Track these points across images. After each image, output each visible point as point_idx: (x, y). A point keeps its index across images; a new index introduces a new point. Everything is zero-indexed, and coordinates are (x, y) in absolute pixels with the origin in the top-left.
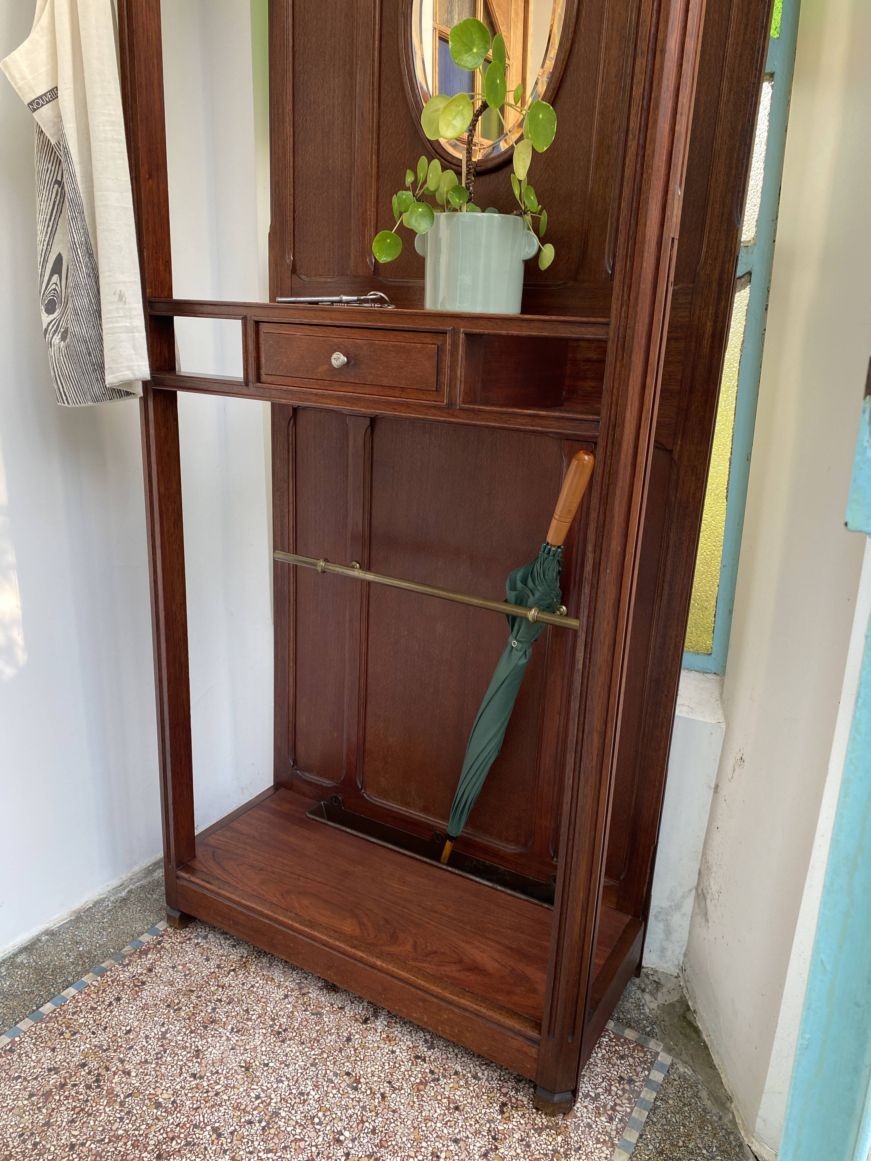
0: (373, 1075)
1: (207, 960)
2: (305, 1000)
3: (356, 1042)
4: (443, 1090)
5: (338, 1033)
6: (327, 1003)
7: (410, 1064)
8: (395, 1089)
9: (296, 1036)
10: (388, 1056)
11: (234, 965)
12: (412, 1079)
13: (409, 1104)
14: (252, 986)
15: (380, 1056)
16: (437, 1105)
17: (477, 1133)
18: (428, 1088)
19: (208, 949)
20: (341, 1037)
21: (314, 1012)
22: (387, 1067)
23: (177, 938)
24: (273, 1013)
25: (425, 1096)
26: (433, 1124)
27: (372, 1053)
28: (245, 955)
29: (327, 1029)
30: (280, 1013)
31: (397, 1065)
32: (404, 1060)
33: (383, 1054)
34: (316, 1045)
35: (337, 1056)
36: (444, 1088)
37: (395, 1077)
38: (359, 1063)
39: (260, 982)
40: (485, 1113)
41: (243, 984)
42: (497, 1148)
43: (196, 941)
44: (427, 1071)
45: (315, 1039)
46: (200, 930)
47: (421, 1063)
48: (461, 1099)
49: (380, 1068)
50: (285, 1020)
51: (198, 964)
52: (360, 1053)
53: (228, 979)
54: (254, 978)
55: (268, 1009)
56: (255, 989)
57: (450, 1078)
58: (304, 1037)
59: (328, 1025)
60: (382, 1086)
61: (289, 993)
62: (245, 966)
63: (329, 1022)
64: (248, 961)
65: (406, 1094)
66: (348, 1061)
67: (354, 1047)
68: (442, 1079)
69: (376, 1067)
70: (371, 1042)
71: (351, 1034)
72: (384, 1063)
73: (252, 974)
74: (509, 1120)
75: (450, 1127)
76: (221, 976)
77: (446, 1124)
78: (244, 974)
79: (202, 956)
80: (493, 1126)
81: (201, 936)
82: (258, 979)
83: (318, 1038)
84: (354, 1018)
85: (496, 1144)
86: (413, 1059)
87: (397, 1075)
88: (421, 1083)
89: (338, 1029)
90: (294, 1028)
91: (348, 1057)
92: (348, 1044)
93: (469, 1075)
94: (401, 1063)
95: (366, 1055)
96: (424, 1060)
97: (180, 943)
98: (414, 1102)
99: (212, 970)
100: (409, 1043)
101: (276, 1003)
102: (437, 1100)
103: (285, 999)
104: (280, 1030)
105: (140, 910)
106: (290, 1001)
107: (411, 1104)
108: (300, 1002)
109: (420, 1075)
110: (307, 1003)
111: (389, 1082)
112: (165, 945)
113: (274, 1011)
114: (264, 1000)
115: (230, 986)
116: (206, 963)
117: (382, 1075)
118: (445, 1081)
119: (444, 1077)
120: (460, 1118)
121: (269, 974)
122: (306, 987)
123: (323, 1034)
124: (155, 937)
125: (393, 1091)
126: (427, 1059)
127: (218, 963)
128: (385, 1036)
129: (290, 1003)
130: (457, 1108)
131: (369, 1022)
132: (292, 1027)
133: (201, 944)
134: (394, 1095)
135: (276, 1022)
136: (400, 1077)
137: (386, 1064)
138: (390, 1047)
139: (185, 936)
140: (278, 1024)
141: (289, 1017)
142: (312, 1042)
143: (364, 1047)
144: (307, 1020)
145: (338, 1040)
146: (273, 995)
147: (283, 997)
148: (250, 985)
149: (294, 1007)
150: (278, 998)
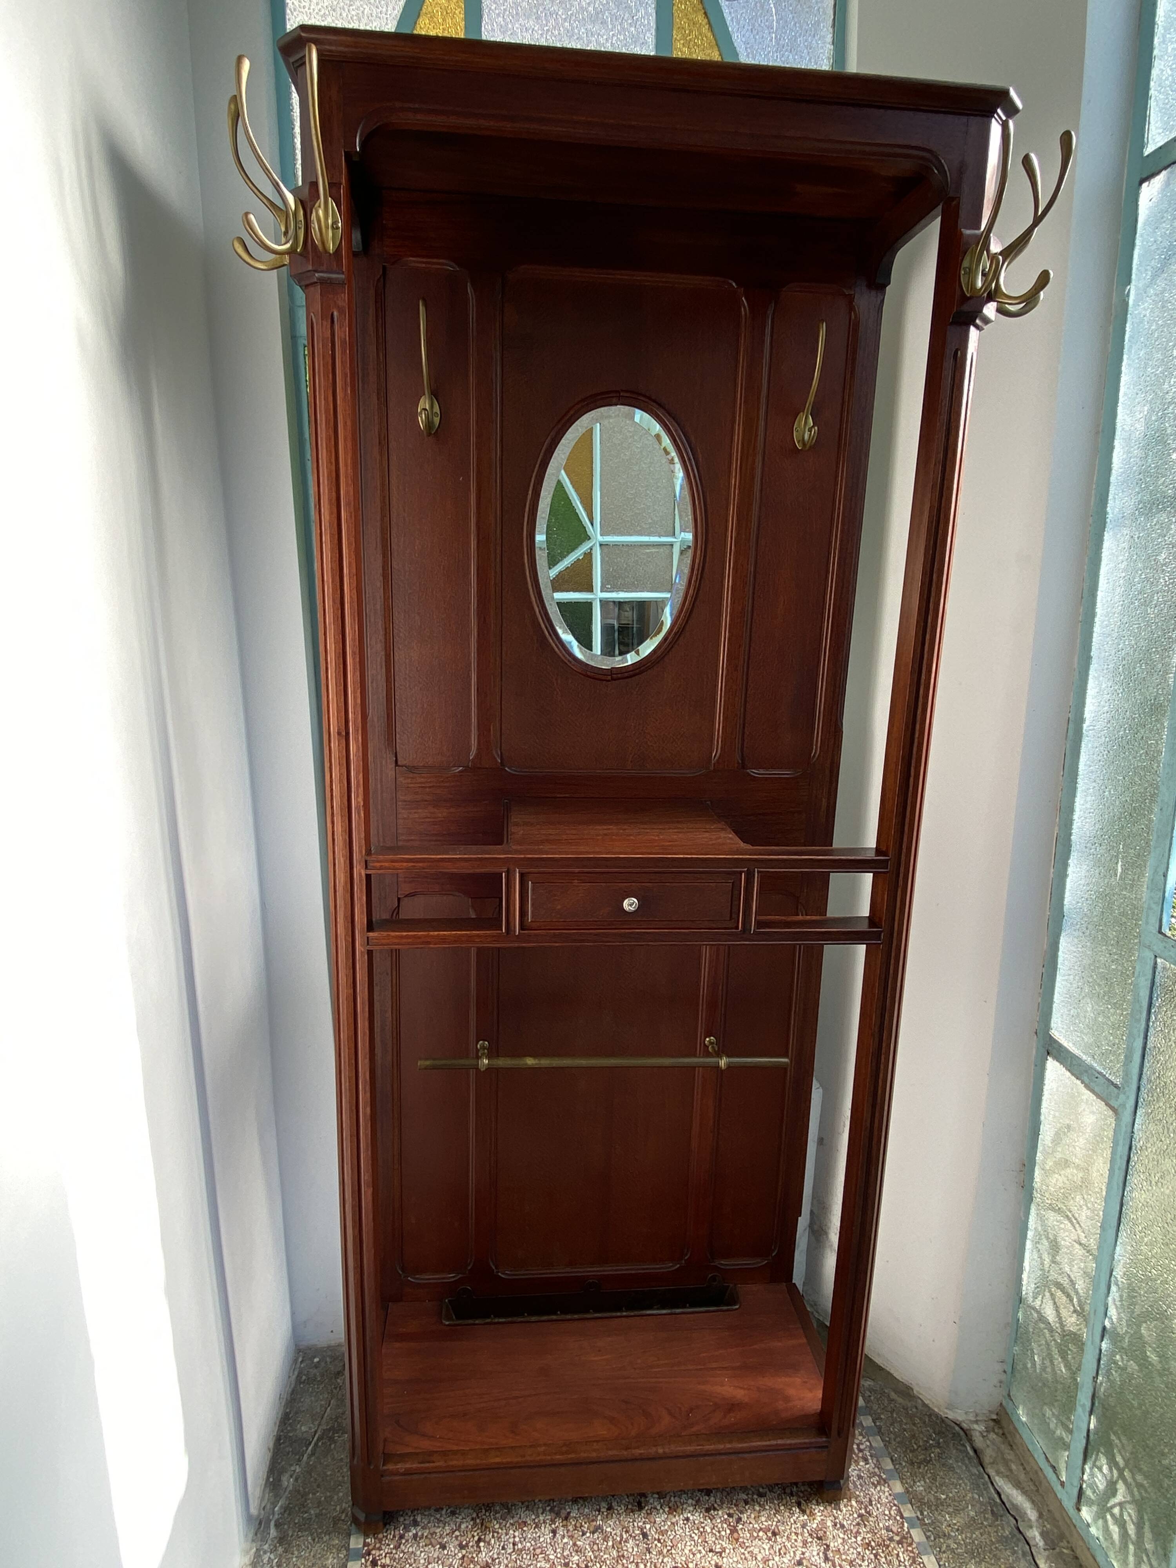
0: (694, 1555)
1: (443, 1547)
2: (573, 1523)
3: (653, 1533)
4: (751, 1525)
5: (630, 1535)
6: (594, 1513)
7: (709, 1521)
8: (721, 1553)
10: (687, 1526)
11: (475, 1534)
12: (723, 1533)
13: (741, 1559)
14: (514, 1544)
15: (681, 1531)
16: (760, 1543)
17: (805, 1543)
18: (740, 1532)
19: (432, 1534)
20: (637, 1538)
21: (592, 1529)
22: (696, 1538)
23: (389, 1545)
24: (560, 1558)
25: (745, 1541)
26: (772, 1562)
27: (673, 1533)
28: (474, 1515)
29: (618, 1539)
30: (565, 1554)
31: (702, 1530)
32: (702, 1520)
33: (682, 1528)
34: (624, 1561)
35: (651, 1558)
36: (750, 1523)
37: (710, 1542)
38: (673, 1551)
39: (516, 1534)
40: (795, 1522)
41: (503, 1548)
42: (828, 1546)
43: (411, 1534)
44: (726, 1517)
45: (619, 1556)
46: (401, 1519)
47: (716, 1513)
48: (770, 1523)
49: (693, 1543)
50: (576, 1558)
51: (439, 1559)
52: (664, 1541)
53: (484, 1554)
54: (507, 1534)
55: (552, 1557)
56: (520, 1545)
57: (746, 1510)
58: (608, 1562)
59: (615, 1534)
60: (709, 1559)
61: (553, 1526)
62: (486, 1527)
63: (614, 1530)
64: (483, 1519)
65: (732, 1551)
66: (664, 1557)
67: (655, 1539)
68: (742, 1516)
69: (688, 1544)
70: (663, 1524)
72: (691, 1536)
73: (500, 1531)
74: (814, 1514)
75: (785, 1554)
76: (474, 1555)
77: (780, 1554)
78: (493, 1537)
79: (433, 1546)
80: (809, 1528)
81: (410, 1525)
82: (511, 1532)
83: (620, 1554)
84: (628, 1511)
85: (824, 1542)
86: (707, 1514)
87: (710, 1539)
88: (732, 1532)
89: (627, 1532)
90: (592, 1561)
91: (660, 1553)
92: (648, 1539)
93: (755, 1497)
94: (703, 1525)
95: (671, 1540)
96: (715, 1509)
97: (397, 1547)
98: (744, 1554)
99: (460, 1555)
100: (690, 1501)
101: (552, 1546)
102: (756, 1538)
103: (554, 1536)
105: (314, 1540)
106: (561, 1533)
107: (743, 1556)
108: (571, 1528)
109: (725, 1526)
110: (578, 1525)
111: (711, 1551)
112: (383, 1561)
113: (559, 1555)
114: (538, 1551)
116: (446, 1552)
117: (700, 1548)
118: (745, 1515)
119: (742, 1512)
120: (784, 1540)
121: (516, 1519)
122: (561, 1509)
123: (620, 1546)
124: (363, 1560)
125: (721, 1556)
126: (716, 1505)
127: (457, 1543)
128: (667, 1509)
129: (563, 1537)
130: (774, 1534)
131: (643, 1505)
132: (589, 1559)
133: (420, 1534)
134: (725, 1560)
136: (714, 1539)
137: (693, 1535)
138: (681, 1516)
139: (394, 1536)
141: (577, 1551)
142: (620, 1561)
143: (663, 1533)
144: (594, 1543)
145: (637, 1542)
146: (542, 1540)
147: (551, 1535)
148: (511, 1545)
149: (571, 1537)
150: (548, 1540)
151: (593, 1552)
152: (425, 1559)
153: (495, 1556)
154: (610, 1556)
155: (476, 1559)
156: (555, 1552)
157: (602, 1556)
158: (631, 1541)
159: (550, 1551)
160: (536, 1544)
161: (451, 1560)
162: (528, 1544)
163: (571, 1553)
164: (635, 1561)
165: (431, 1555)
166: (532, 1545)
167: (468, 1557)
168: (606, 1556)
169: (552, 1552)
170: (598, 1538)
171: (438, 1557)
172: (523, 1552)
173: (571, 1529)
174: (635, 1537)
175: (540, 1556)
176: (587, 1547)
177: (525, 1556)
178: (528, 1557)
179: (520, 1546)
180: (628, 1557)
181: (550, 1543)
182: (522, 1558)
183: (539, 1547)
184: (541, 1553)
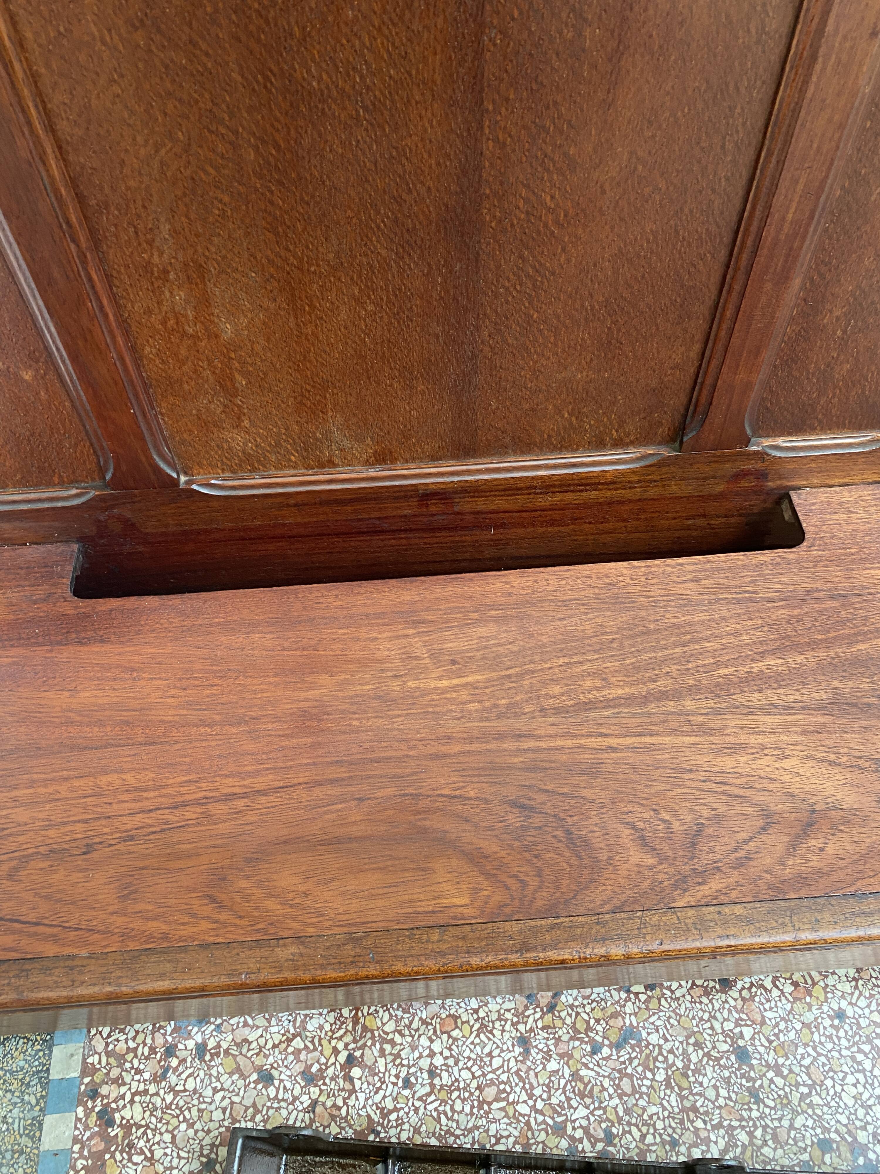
2: (568, 1021)
3: (762, 1049)
5: (708, 1055)
6: (616, 995)
9: (643, 1136)
10: (842, 1033)
14: (432, 1073)
15: (830, 1046)
20: (724, 1062)
21: (614, 1038)
24: (541, 1112)
27: (810, 1050)
29: (680, 1064)
30: (554, 1101)
33: (831, 1038)
34: (699, 1124)
39: (437, 1047)
41: (407, 1084)
45: (684, 1110)
50: (582, 1112)
52: (791, 1071)
53: (362, 1096)
54: (412, 1047)
55: (523, 1109)
56: (445, 1075)
58: (659, 1125)
59: (671, 1051)
61: (521, 1027)
62: (363, 1027)
63: (666, 1040)
64: (355, 1007)
67: (768, 1066)
71: (732, 1037)
73: (398, 1039)
82: (424, 1041)
83: (687, 1104)
89: (698, 1045)
90: (620, 1120)
92: (752, 1067)
100: (844, 968)
103: (526, 1052)
104: (600, 1146)
106: (542, 1046)
110: (580, 1025)
113: (540, 1105)
114: (490, 1093)
115: (385, 1114)
121: (431, 1007)
123: (685, 1085)
128: (788, 990)
129: (548, 1056)
131: (731, 978)
132: (613, 1117)
135: (569, 1131)
138: (826, 1007)
140: (579, 1133)
142: (687, 1124)
143: (783, 1050)
144: (623, 1074)
145: (726, 1074)
146: (497, 1062)
147: (518, 1050)
148: (425, 1075)
149: (566, 1056)
150: (512, 1063)
151: (620, 1097)
152: (224, 1110)
153: (389, 1104)
154: (664, 1109)
155: (344, 1112)
156: (530, 1096)
157: (644, 1109)
158: (709, 1069)
159: (518, 1094)
160: (484, 1075)
161: (284, 1113)
162: (466, 1075)
163: (569, 1099)
164: (725, 1123)
165: (236, 1099)
166: (474, 1077)
167: (323, 1104)
168: (653, 1109)
169: (524, 1097)
170: (631, 1060)
171: (254, 1105)
172: (455, 1094)
173: (565, 1038)
174: (718, 1059)
175: (495, 1106)
176: (606, 1083)
177: (458, 1106)
178: (467, 1109)
179: (446, 1078)
180: (706, 1113)
181: (517, 1073)
182: (452, 1109)
183: (492, 1083)
184: (497, 1100)
